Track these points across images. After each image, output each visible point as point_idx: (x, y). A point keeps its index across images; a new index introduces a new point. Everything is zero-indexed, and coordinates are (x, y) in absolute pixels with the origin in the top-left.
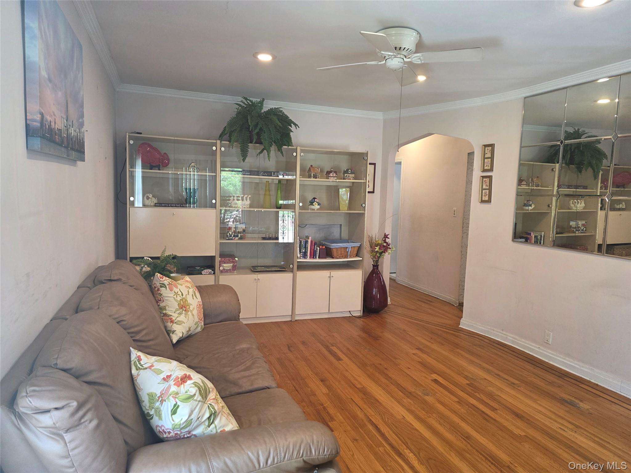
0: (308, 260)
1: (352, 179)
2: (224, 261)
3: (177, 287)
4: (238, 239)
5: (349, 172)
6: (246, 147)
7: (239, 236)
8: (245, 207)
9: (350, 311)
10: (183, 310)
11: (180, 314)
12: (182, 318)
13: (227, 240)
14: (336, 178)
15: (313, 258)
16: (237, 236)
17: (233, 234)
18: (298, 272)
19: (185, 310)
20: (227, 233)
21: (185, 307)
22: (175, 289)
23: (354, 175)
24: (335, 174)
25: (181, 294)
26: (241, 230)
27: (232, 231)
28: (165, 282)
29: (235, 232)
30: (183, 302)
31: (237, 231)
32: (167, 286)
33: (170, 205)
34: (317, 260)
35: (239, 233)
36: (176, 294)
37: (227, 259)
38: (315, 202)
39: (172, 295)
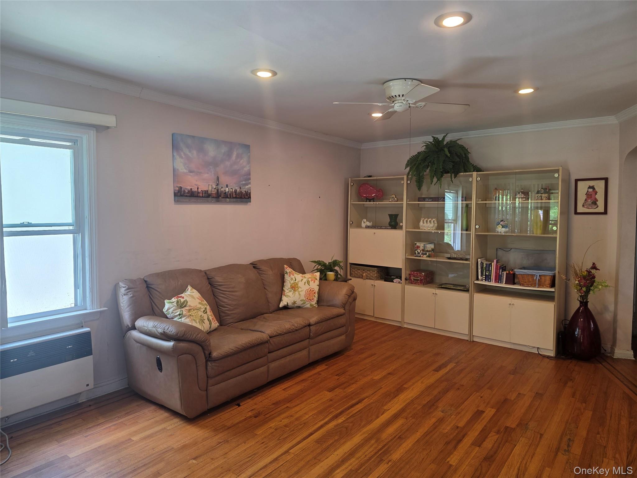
0: (493, 284)
1: (545, 199)
2: (414, 274)
3: (293, 275)
4: (427, 257)
5: (541, 192)
6: (422, 178)
7: (428, 254)
8: (429, 229)
9: (538, 348)
10: (292, 289)
11: (290, 291)
12: (290, 294)
13: (415, 256)
14: (525, 199)
15: (499, 283)
16: (426, 254)
17: (422, 252)
18: (475, 294)
19: (294, 290)
20: (415, 251)
21: (294, 288)
22: (292, 276)
23: (547, 194)
24: (523, 195)
25: (294, 279)
26: (430, 249)
27: (421, 249)
28: (288, 271)
29: (423, 250)
30: (294, 285)
31: (426, 249)
32: (288, 274)
33: (374, 227)
34: (503, 285)
35: (427, 251)
36: (292, 279)
37: (416, 273)
38: (500, 225)
39: (289, 279)
